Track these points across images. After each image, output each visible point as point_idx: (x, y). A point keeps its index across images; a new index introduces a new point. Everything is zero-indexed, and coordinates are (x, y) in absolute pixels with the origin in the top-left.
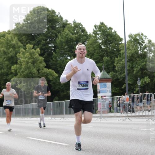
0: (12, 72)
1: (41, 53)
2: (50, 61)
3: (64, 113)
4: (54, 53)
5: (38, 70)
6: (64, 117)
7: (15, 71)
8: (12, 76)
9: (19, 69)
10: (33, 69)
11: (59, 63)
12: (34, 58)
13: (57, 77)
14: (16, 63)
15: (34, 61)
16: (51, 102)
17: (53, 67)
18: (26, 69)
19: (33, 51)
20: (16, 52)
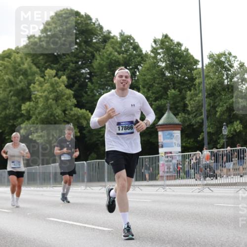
0: (22, 114)
1: (68, 83)
2: (83, 96)
4: (89, 83)
5: (64, 111)
6: (105, 186)
7: (26, 113)
8: (23, 120)
9: (34, 109)
10: (55, 109)
12: (58, 91)
14: (29, 99)
15: (58, 96)
16: (85, 162)
17: (88, 105)
18: (44, 109)
19: (55, 80)
20: (29, 81)
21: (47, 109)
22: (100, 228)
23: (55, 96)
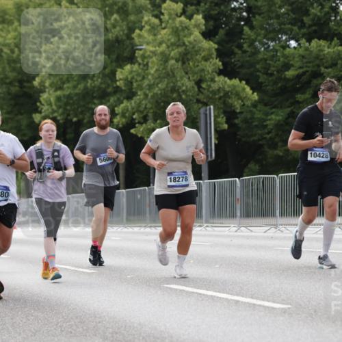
0: (118, 87)
1: (206, 28)
2: (233, 53)
3: (278, 212)
4: (246, 29)
5: (199, 83)
6: (276, 226)
7: (126, 85)
8: (118, 99)
9: (139, 79)
10: (182, 78)
11: (261, 60)
12: (187, 43)
13: (255, 101)
14: (131, 59)
15: (186, 54)
16: (237, 179)
17: (244, 71)
18: (160, 78)
19: (181, 22)
20: (130, 25)
21: (164, 78)
22: (267, 304)
23: (180, 53)
